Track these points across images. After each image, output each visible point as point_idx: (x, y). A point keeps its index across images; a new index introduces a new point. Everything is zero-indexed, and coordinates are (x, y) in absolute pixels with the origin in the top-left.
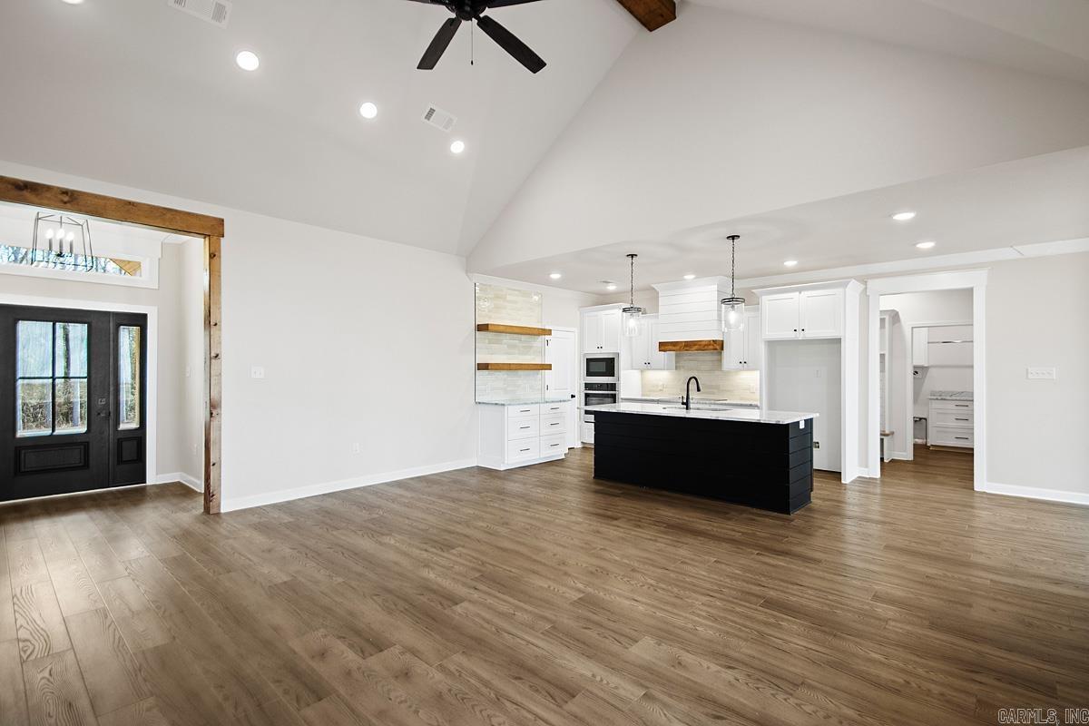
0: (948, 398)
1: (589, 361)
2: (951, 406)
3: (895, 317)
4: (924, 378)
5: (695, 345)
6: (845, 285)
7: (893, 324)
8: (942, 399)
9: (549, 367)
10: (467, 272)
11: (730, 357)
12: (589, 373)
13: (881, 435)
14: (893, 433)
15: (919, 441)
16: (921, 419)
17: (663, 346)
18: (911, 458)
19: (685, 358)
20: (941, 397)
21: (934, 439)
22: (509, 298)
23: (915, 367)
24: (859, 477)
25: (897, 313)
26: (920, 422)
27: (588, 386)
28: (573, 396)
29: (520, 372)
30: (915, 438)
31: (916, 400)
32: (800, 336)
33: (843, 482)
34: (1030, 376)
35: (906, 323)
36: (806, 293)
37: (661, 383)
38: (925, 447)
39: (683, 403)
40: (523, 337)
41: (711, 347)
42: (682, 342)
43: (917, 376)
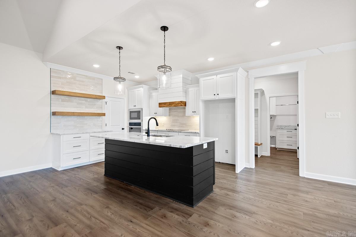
0: (284, 128)
1: (131, 112)
2: (285, 131)
3: (263, 92)
4: (274, 120)
5: (173, 104)
6: (237, 70)
7: (262, 96)
8: (282, 129)
9: (104, 115)
10: (43, 61)
11: (189, 109)
12: (131, 118)
13: (255, 145)
14: (261, 144)
15: (273, 146)
16: (273, 137)
17: (161, 105)
18: (269, 155)
19: (173, 110)
20: (281, 128)
21: (279, 146)
22: (77, 79)
23: (271, 116)
24: (245, 168)
25: (264, 91)
26: (273, 138)
27: (131, 124)
28: (123, 129)
29: (86, 117)
30: (271, 144)
31: (271, 129)
32: (217, 97)
33: (236, 172)
34: (327, 117)
35: (267, 95)
36: (219, 75)
37: (163, 122)
38: (275, 148)
39: (146, 133)
40: (89, 100)
41: (180, 105)
42: (168, 102)
43: (272, 119)
